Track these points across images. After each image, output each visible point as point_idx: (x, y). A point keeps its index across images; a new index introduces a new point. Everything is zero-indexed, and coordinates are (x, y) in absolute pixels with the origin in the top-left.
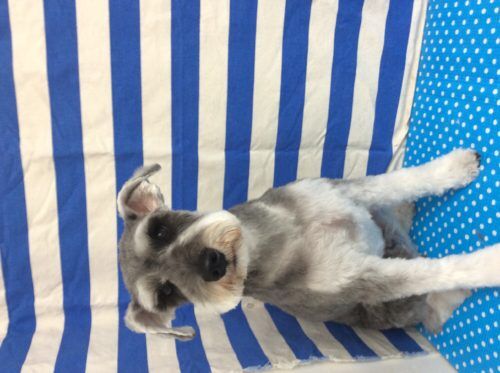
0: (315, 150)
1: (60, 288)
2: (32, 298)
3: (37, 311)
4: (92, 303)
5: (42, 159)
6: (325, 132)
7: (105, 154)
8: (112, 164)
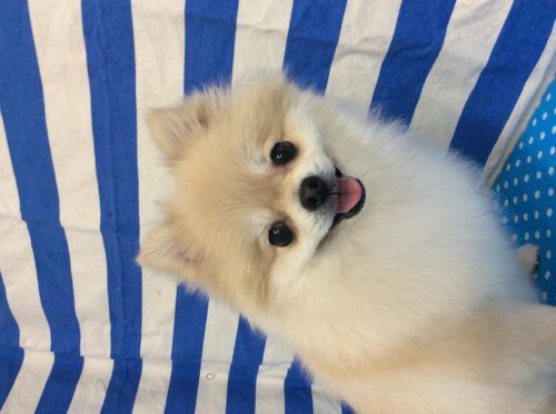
7: (10, 217)
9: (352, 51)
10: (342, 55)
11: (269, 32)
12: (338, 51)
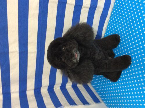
1: (1, 88)
4: (11, 91)
7: (16, 52)
8: (18, 55)
9: (85, 7)
11: (72, 4)
12: (83, 7)
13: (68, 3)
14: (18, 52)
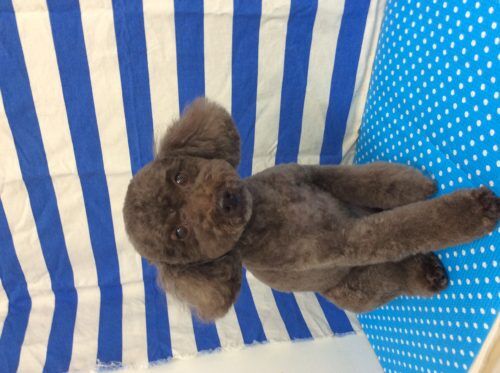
0: (268, 158)
1: (48, 275)
2: (25, 284)
3: (31, 293)
4: (76, 286)
5: (14, 182)
6: (276, 143)
7: (71, 174)
8: (78, 181)
9: (271, 19)
10: (265, 22)
11: (222, 15)
12: (262, 20)
13: (209, 14)
14: (77, 173)
